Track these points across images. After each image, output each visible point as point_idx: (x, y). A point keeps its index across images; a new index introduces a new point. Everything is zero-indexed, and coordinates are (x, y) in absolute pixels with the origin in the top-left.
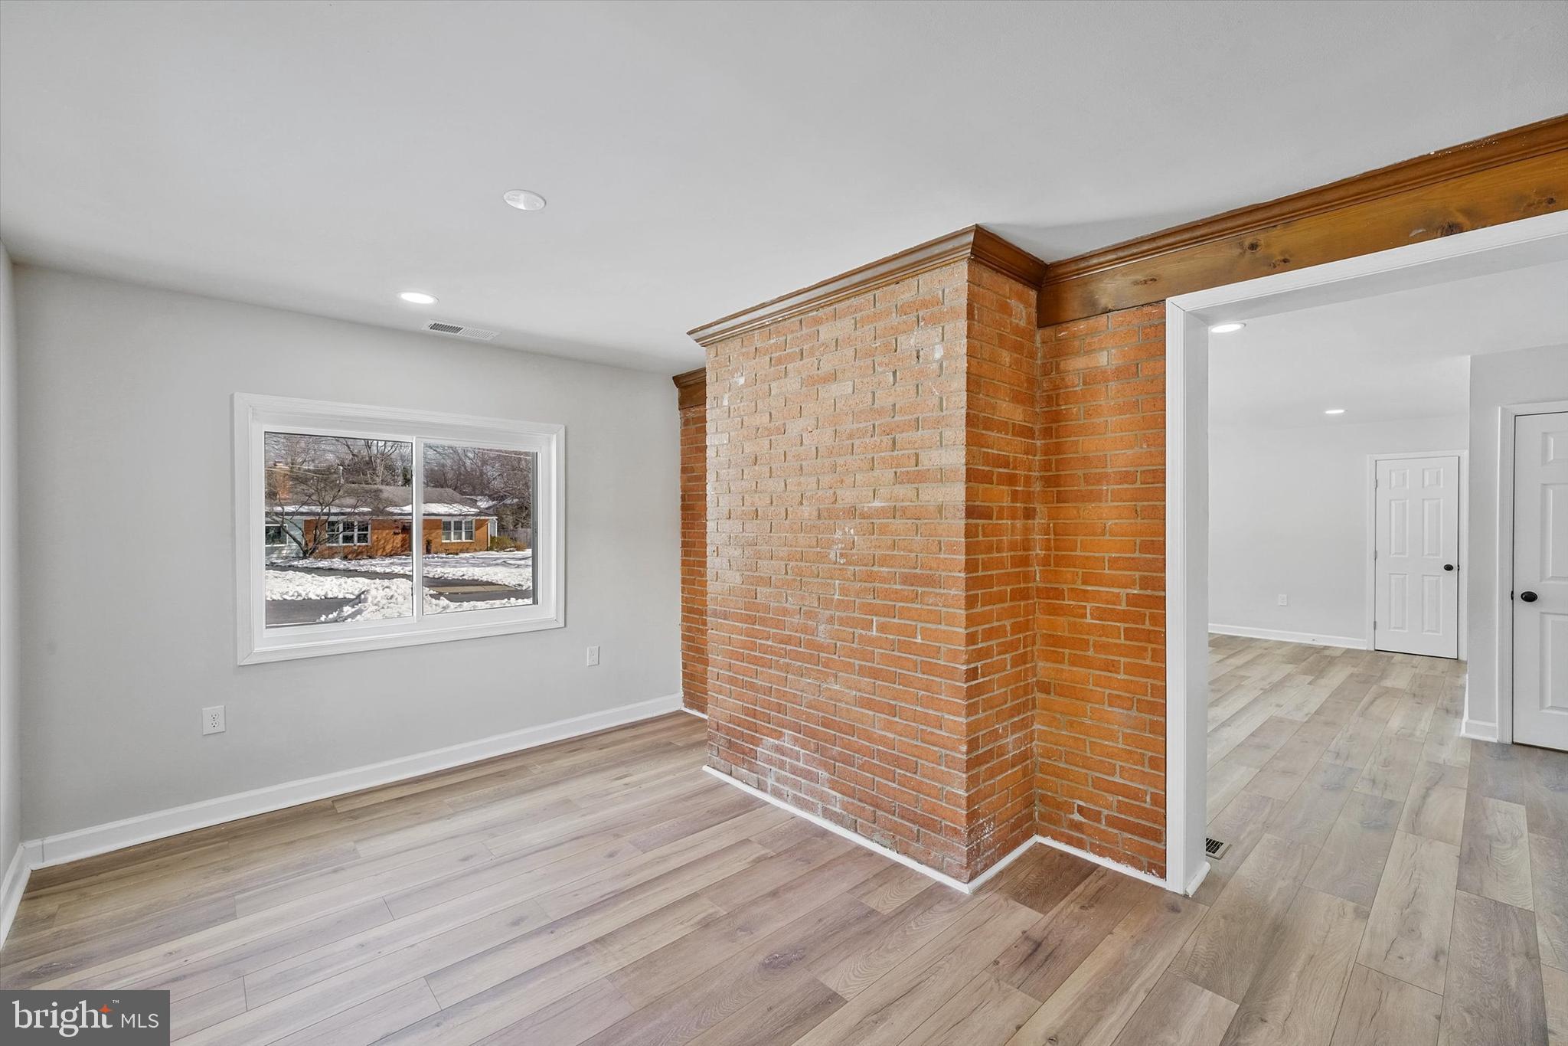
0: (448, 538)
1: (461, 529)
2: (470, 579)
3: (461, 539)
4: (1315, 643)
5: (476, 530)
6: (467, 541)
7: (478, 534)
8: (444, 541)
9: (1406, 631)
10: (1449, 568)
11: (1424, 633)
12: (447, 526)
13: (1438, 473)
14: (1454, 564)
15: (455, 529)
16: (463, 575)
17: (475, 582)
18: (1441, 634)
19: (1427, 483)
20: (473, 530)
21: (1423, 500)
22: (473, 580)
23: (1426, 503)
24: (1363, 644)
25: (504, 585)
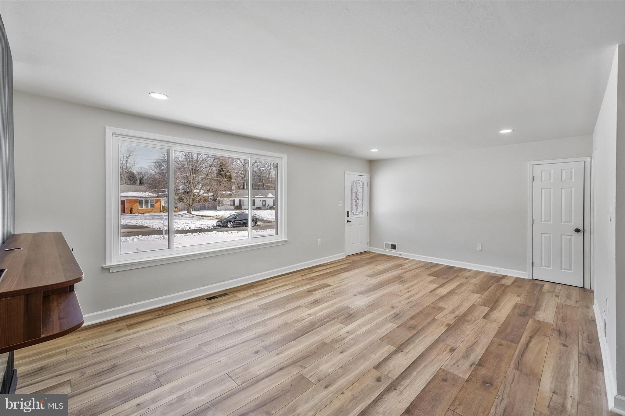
0: (142, 207)
1: (148, 203)
2: (139, 225)
3: (148, 207)
4: (497, 273)
5: (155, 203)
6: (151, 208)
7: (156, 205)
8: (139, 208)
9: (551, 268)
10: (577, 231)
11: (562, 270)
12: (141, 202)
13: (571, 172)
14: (581, 228)
15: (145, 203)
16: (137, 224)
17: (141, 227)
18: (573, 271)
19: (564, 178)
20: (154, 203)
21: (562, 188)
22: (140, 226)
23: (564, 191)
24: (525, 275)
25: (153, 228)
